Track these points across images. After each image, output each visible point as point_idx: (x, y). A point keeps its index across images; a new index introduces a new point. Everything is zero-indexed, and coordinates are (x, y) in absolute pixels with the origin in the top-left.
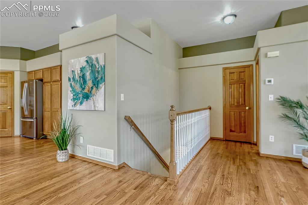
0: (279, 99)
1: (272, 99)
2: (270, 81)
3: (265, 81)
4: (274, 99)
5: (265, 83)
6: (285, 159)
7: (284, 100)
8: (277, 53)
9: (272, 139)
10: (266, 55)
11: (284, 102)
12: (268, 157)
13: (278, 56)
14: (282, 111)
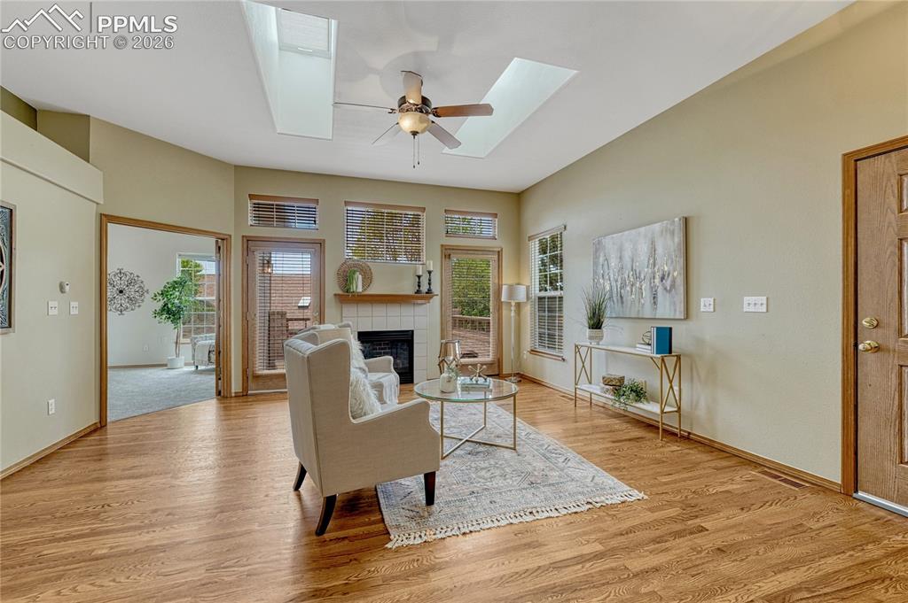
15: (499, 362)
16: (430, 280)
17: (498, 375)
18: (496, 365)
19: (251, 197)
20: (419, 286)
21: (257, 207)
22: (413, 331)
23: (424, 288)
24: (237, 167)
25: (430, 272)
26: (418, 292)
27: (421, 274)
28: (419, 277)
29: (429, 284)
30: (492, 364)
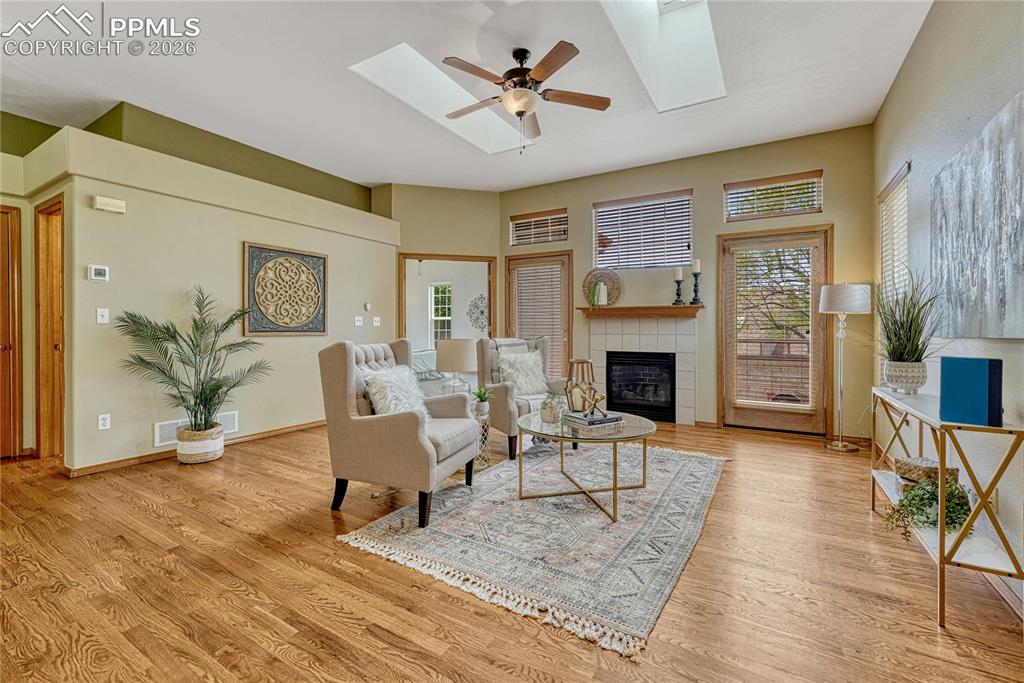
0: (123, 320)
1: (106, 320)
2: (100, 273)
3: (86, 271)
4: (110, 320)
5: (86, 276)
6: (137, 461)
7: (134, 322)
8: (120, 205)
9: (105, 422)
10: (90, 202)
11: (134, 326)
12: (95, 474)
13: (122, 213)
14: (129, 347)
15: (827, 413)
16: (696, 286)
17: (824, 435)
18: (821, 418)
19: (513, 218)
20: (679, 295)
21: (518, 227)
22: (674, 354)
23: (688, 297)
24: (502, 194)
25: (696, 276)
26: (677, 302)
27: (680, 278)
28: (678, 283)
29: (696, 291)
30: (811, 415)
